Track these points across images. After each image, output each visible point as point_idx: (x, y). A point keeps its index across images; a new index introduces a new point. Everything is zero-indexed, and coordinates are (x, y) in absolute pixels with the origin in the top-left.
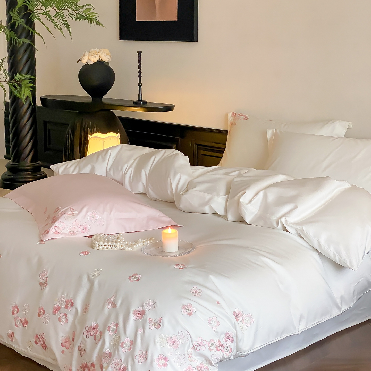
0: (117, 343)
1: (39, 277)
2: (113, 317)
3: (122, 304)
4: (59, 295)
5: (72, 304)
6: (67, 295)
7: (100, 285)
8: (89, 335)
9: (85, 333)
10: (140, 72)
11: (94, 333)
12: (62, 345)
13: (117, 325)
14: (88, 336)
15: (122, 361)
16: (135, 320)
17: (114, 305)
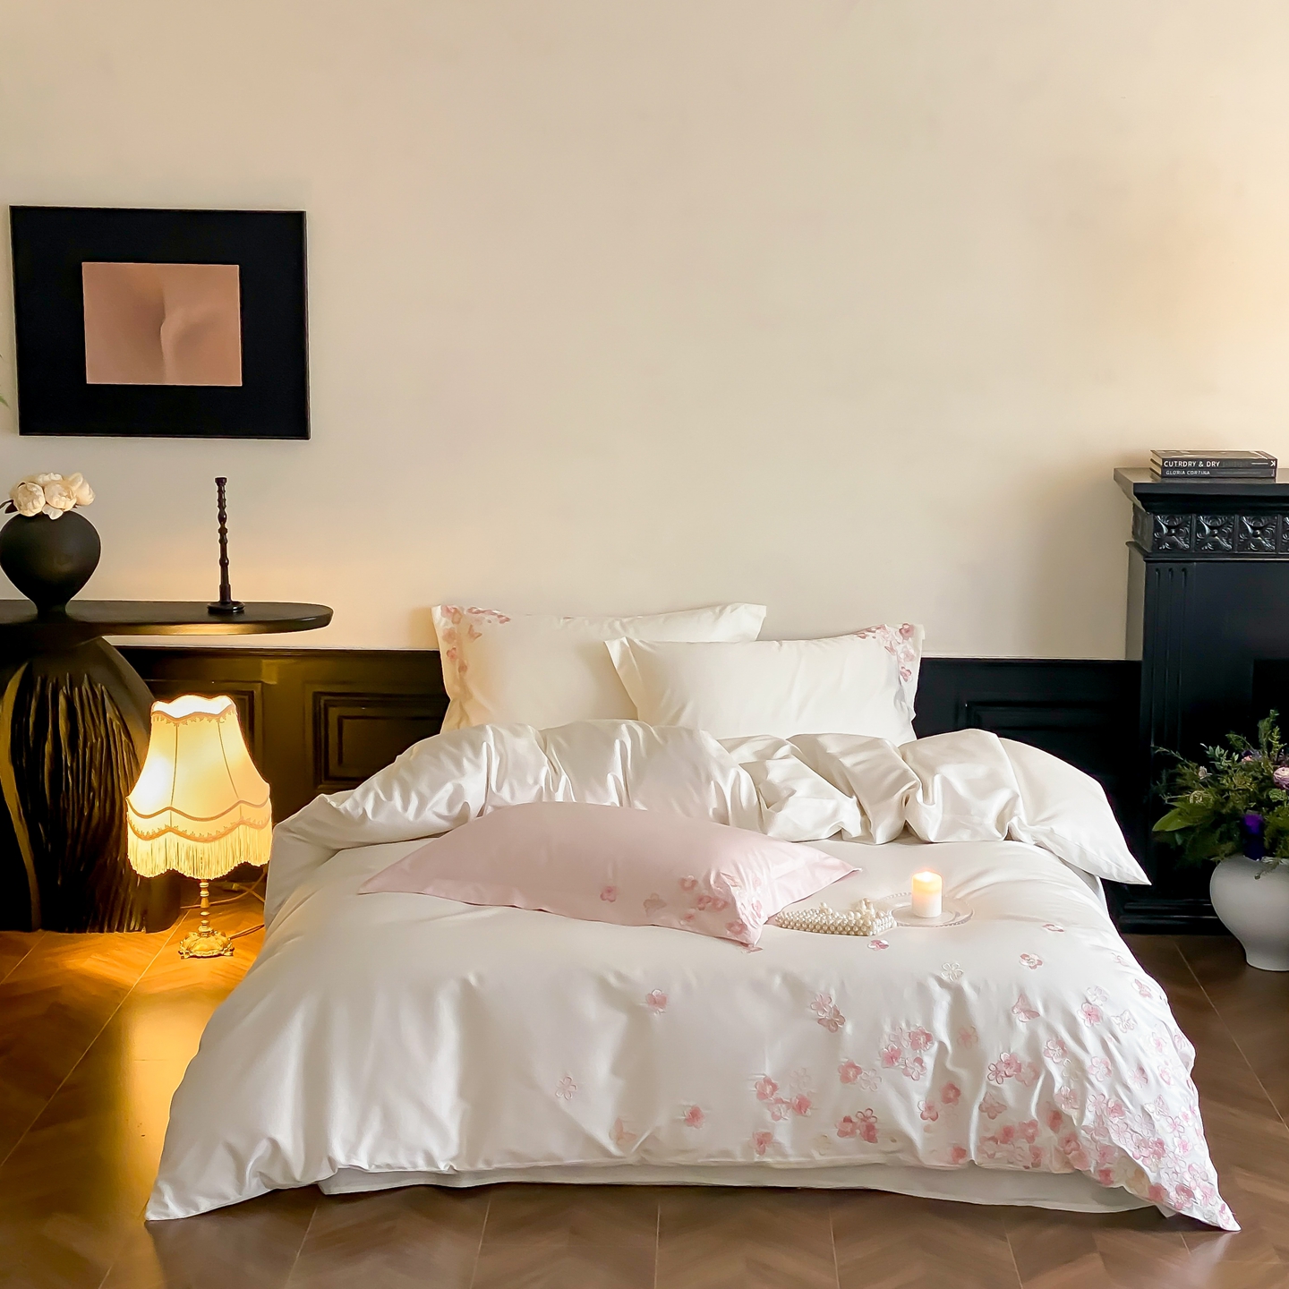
0: (1078, 1072)
1: (812, 1011)
2: (1043, 1034)
3: (1046, 1008)
4: (887, 1029)
5: (929, 1038)
6: (908, 1024)
7: (977, 989)
8: (1002, 1077)
9: (992, 1077)
10: (223, 531)
11: (1014, 1071)
12: (922, 1115)
13: (1061, 1044)
14: (1000, 1080)
15: (1107, 1097)
16: (1089, 1025)
17: (1032, 1014)
